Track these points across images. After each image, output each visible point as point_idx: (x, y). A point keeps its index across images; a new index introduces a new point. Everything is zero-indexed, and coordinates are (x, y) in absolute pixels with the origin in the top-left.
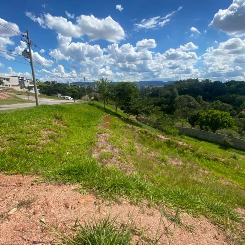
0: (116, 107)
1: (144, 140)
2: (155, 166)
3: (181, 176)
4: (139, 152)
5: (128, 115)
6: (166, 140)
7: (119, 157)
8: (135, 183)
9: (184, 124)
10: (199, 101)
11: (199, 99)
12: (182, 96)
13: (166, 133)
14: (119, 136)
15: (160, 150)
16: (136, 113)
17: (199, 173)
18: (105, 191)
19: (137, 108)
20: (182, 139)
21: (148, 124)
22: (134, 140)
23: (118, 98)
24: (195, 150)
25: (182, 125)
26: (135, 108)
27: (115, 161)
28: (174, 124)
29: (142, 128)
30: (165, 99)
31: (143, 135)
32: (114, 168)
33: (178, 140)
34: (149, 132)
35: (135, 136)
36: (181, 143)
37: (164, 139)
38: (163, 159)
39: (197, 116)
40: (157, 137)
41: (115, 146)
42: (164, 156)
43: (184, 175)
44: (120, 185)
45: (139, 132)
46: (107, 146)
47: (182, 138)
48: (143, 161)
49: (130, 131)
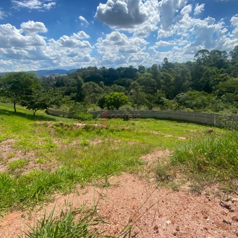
0: (13, 105)
1: (62, 133)
2: (80, 153)
4: (59, 146)
5: (34, 111)
6: (84, 126)
7: (38, 159)
8: (63, 176)
9: (96, 108)
11: (101, 84)
12: (87, 83)
13: (82, 119)
14: (30, 137)
15: (81, 137)
16: (43, 106)
17: (114, 144)
18: (30, 199)
19: (44, 101)
20: (97, 121)
21: (62, 116)
22: (49, 136)
23: (14, 93)
24: (108, 127)
25: (94, 109)
26: (41, 101)
27: (33, 165)
28: (87, 110)
29: (56, 121)
30: (73, 88)
31: (59, 128)
32: (35, 173)
33: (94, 123)
34: (65, 123)
35: (50, 132)
36: (96, 125)
37: (82, 126)
38: (85, 143)
39: (103, 100)
40: (74, 126)
41: (27, 149)
42: (85, 141)
44: (48, 184)
45: (54, 126)
46: (16, 153)
47: (96, 120)
48: (66, 153)
49: (43, 128)
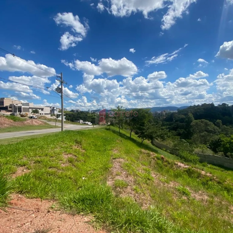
0: (130, 131)
1: (161, 167)
2: (176, 200)
3: (207, 215)
4: (156, 181)
5: (143, 140)
6: (186, 168)
7: (134, 187)
8: (152, 221)
9: (205, 150)
10: (217, 125)
11: (218, 123)
12: (198, 121)
13: (185, 160)
14: (134, 162)
15: (180, 180)
16: (151, 137)
18: (119, 227)
19: (151, 133)
20: (205, 168)
21: (165, 149)
22: (149, 167)
23: (133, 123)
24: (221, 182)
25: (203, 151)
26: (150, 133)
27: (130, 190)
28: (193, 150)
29: (158, 154)
30: (180, 124)
31: (160, 162)
32: (129, 200)
33: (200, 169)
34: (166, 159)
35: (150, 162)
36: (203, 173)
37: (183, 167)
38: (184, 191)
39: (219, 142)
40: (175, 164)
41: (129, 173)
42: (185, 188)
43: (211, 213)
44: (136, 221)
45: (155, 159)
46: (121, 173)
47: (204, 166)
48: (160, 192)
49: (146, 157)
